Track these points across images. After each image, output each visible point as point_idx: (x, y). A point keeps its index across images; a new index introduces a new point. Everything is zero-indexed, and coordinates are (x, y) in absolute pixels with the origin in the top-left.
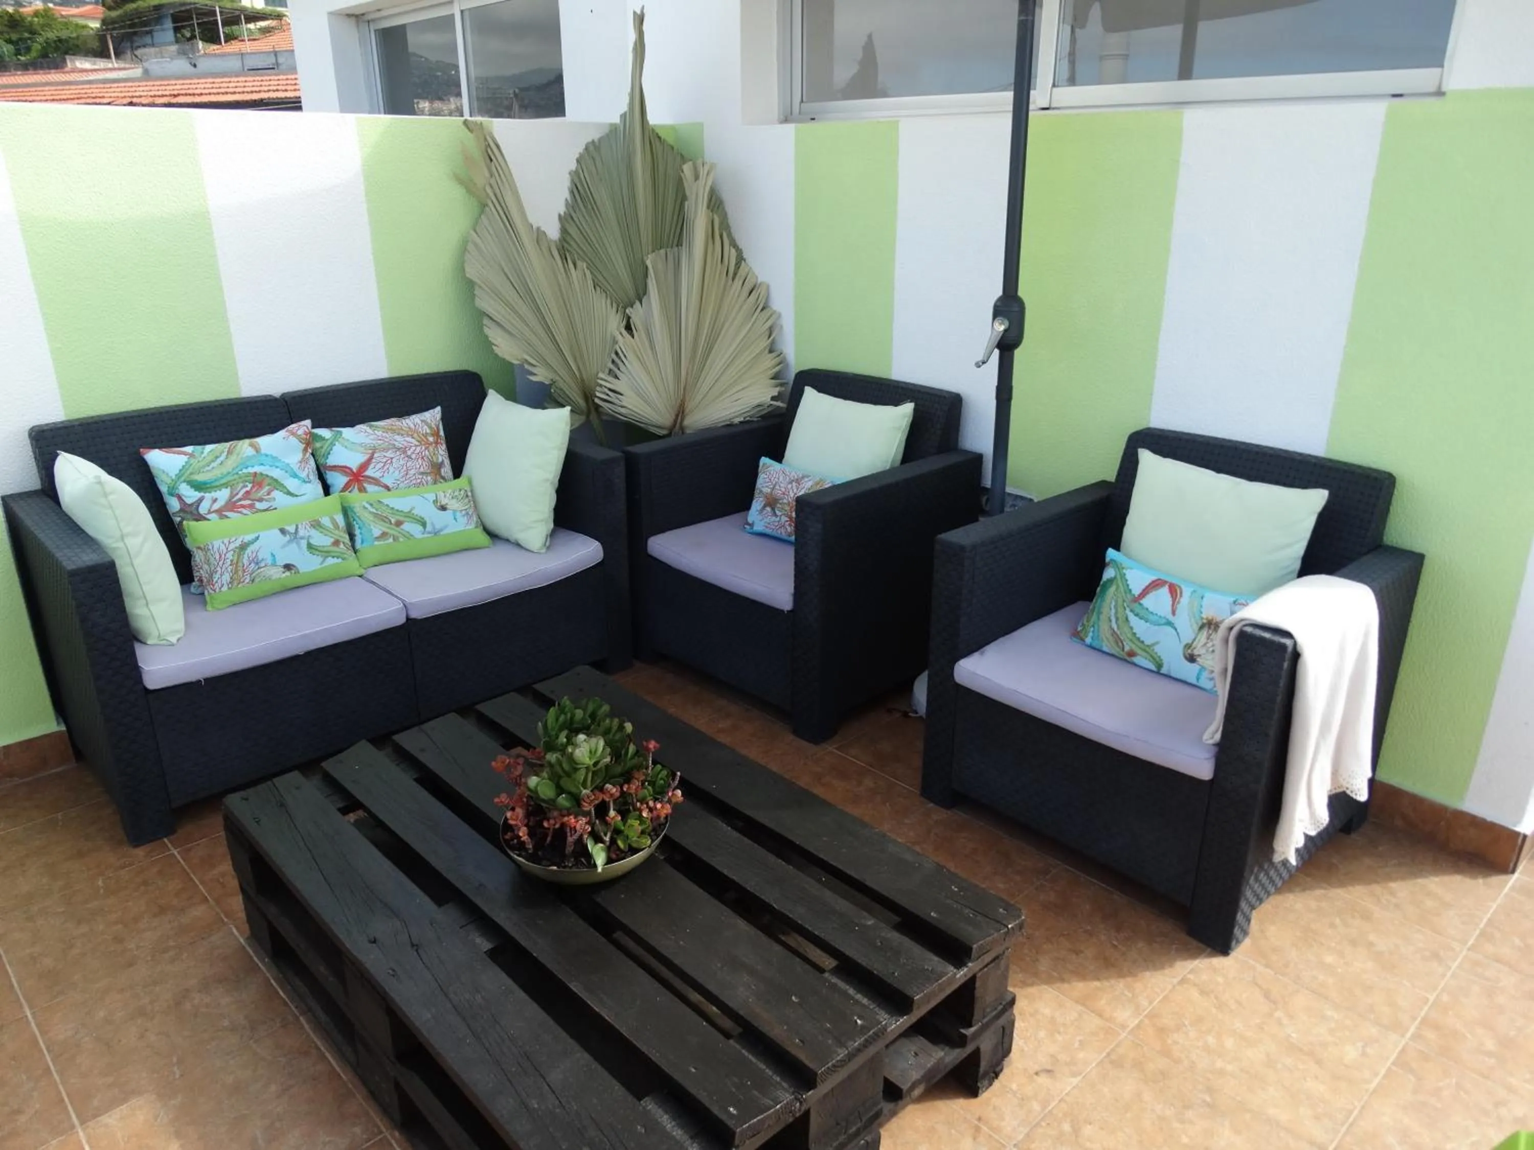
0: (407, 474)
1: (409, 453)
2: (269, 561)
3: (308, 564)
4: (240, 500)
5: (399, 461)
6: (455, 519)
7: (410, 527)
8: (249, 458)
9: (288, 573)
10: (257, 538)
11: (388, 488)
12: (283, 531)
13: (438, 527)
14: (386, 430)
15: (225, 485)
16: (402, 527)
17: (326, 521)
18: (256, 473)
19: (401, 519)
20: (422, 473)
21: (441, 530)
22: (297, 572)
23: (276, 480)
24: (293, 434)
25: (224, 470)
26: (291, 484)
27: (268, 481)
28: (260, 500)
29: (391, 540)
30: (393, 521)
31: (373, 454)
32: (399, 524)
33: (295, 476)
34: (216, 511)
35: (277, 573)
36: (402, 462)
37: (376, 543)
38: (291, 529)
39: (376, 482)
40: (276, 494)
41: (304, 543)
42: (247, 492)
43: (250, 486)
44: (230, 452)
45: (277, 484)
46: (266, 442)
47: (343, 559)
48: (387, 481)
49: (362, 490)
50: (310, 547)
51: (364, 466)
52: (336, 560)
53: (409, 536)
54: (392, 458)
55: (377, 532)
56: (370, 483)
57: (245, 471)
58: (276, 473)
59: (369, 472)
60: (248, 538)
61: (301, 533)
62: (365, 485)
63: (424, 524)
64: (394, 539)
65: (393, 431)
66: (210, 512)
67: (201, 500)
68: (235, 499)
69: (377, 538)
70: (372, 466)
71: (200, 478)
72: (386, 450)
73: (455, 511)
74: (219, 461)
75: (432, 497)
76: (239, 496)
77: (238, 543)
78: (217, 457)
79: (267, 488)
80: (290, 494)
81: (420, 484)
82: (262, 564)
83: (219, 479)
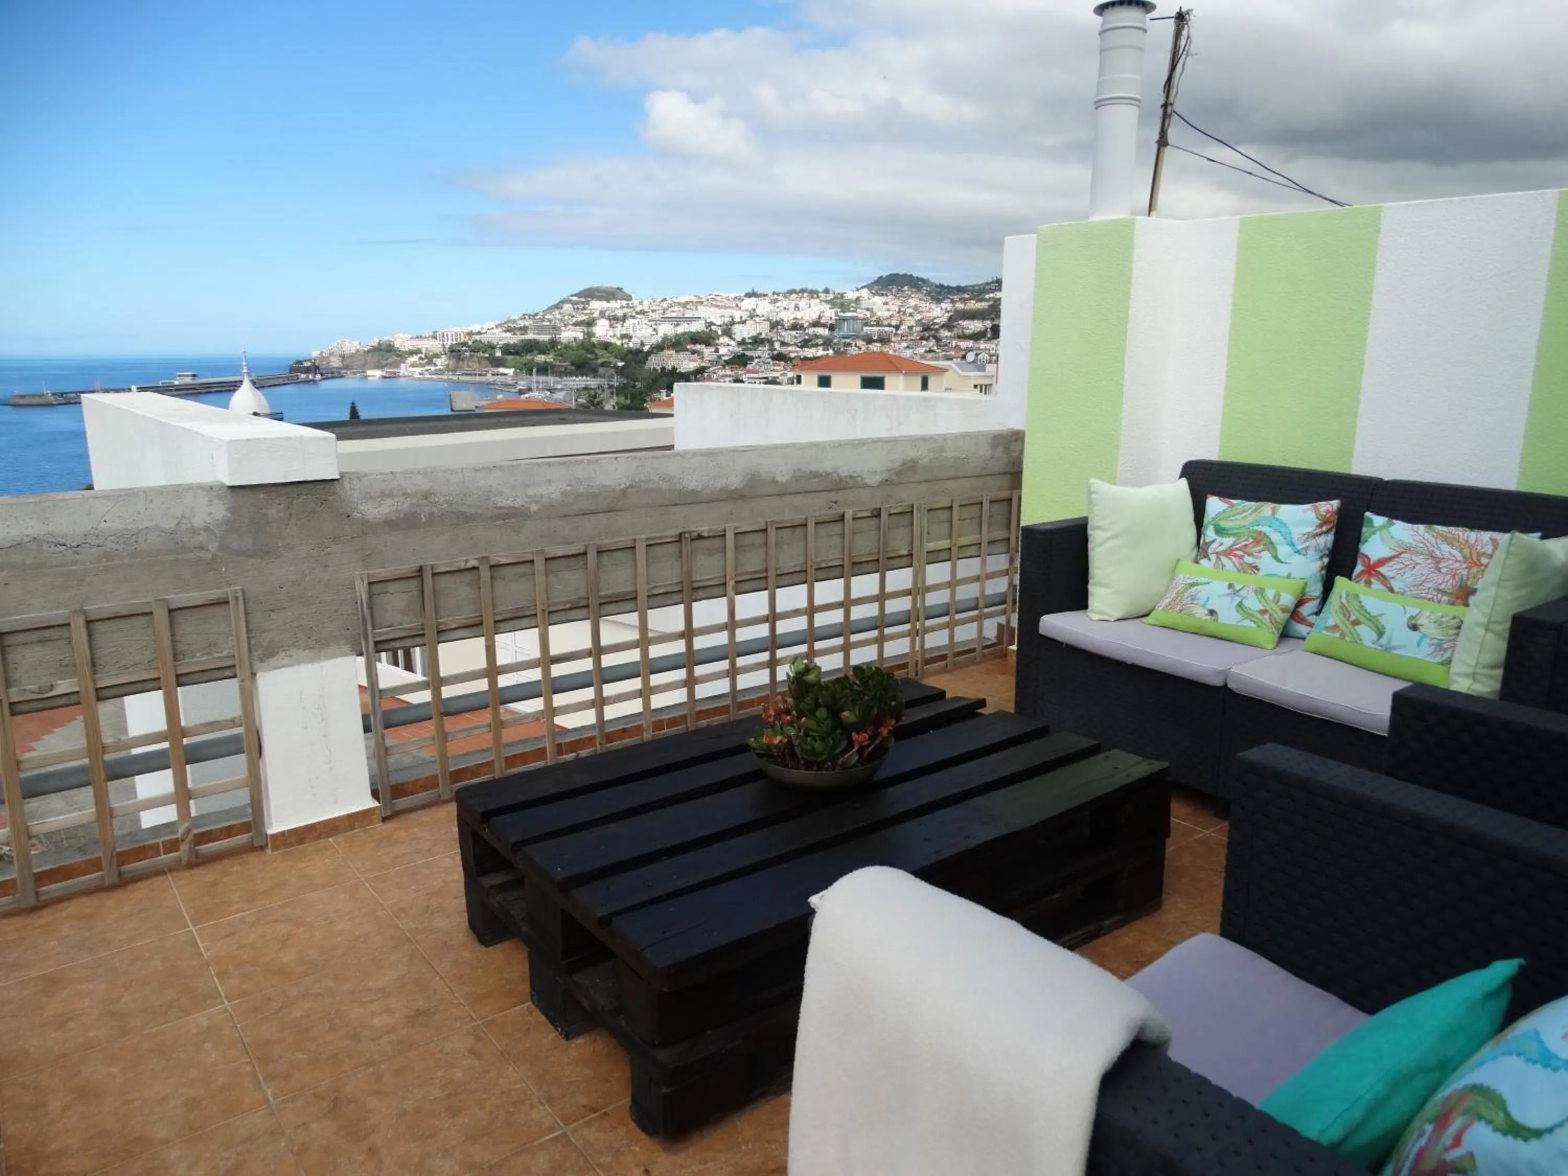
0: (1421, 585)
1: (1442, 565)
3: (1229, 617)
4: (1237, 549)
5: (1424, 567)
6: (1418, 644)
7: (1366, 633)
8: (1265, 518)
9: (1208, 617)
10: (1208, 583)
11: (1391, 590)
12: (1230, 586)
13: (1394, 643)
14: (1438, 535)
15: (1234, 535)
16: (1357, 627)
18: (1261, 532)
19: (1362, 619)
20: (1439, 591)
21: (1395, 648)
22: (1216, 620)
23: (1272, 543)
24: (1316, 509)
25: (1242, 523)
26: (1283, 550)
27: (1266, 541)
28: (1250, 555)
29: (1337, 635)
30: (1353, 618)
31: (1401, 553)
32: (1356, 623)
33: (1292, 544)
34: (1217, 553)
35: (1201, 613)
36: (1425, 572)
37: (1324, 632)
38: (1238, 587)
39: (1384, 580)
40: (1266, 555)
41: (1237, 600)
42: (1246, 546)
43: (1251, 540)
44: (1255, 510)
45: (1271, 546)
46: (1287, 511)
47: (1258, 626)
48: (1396, 585)
49: (1368, 583)
50: (1240, 605)
51: (1382, 562)
52: (1252, 624)
53: (1357, 640)
54: (1417, 564)
55: (1330, 622)
56: (1379, 580)
57: (1255, 528)
58: (1275, 537)
59: (1383, 570)
60: (1203, 580)
61: (1242, 593)
62: (1373, 580)
63: (1381, 634)
64: (1340, 636)
65: (1445, 539)
66: (1213, 553)
67: (1213, 541)
68: (1233, 548)
69: (1327, 628)
70: (1391, 564)
71: (1223, 524)
72: (1418, 554)
73: (1424, 636)
74: (1244, 514)
75: (1413, 611)
76: (1237, 546)
77: (1191, 581)
78: (1244, 511)
79: (1261, 547)
80: (1276, 558)
81: (1429, 599)
82: (1195, 602)
83: (1232, 529)
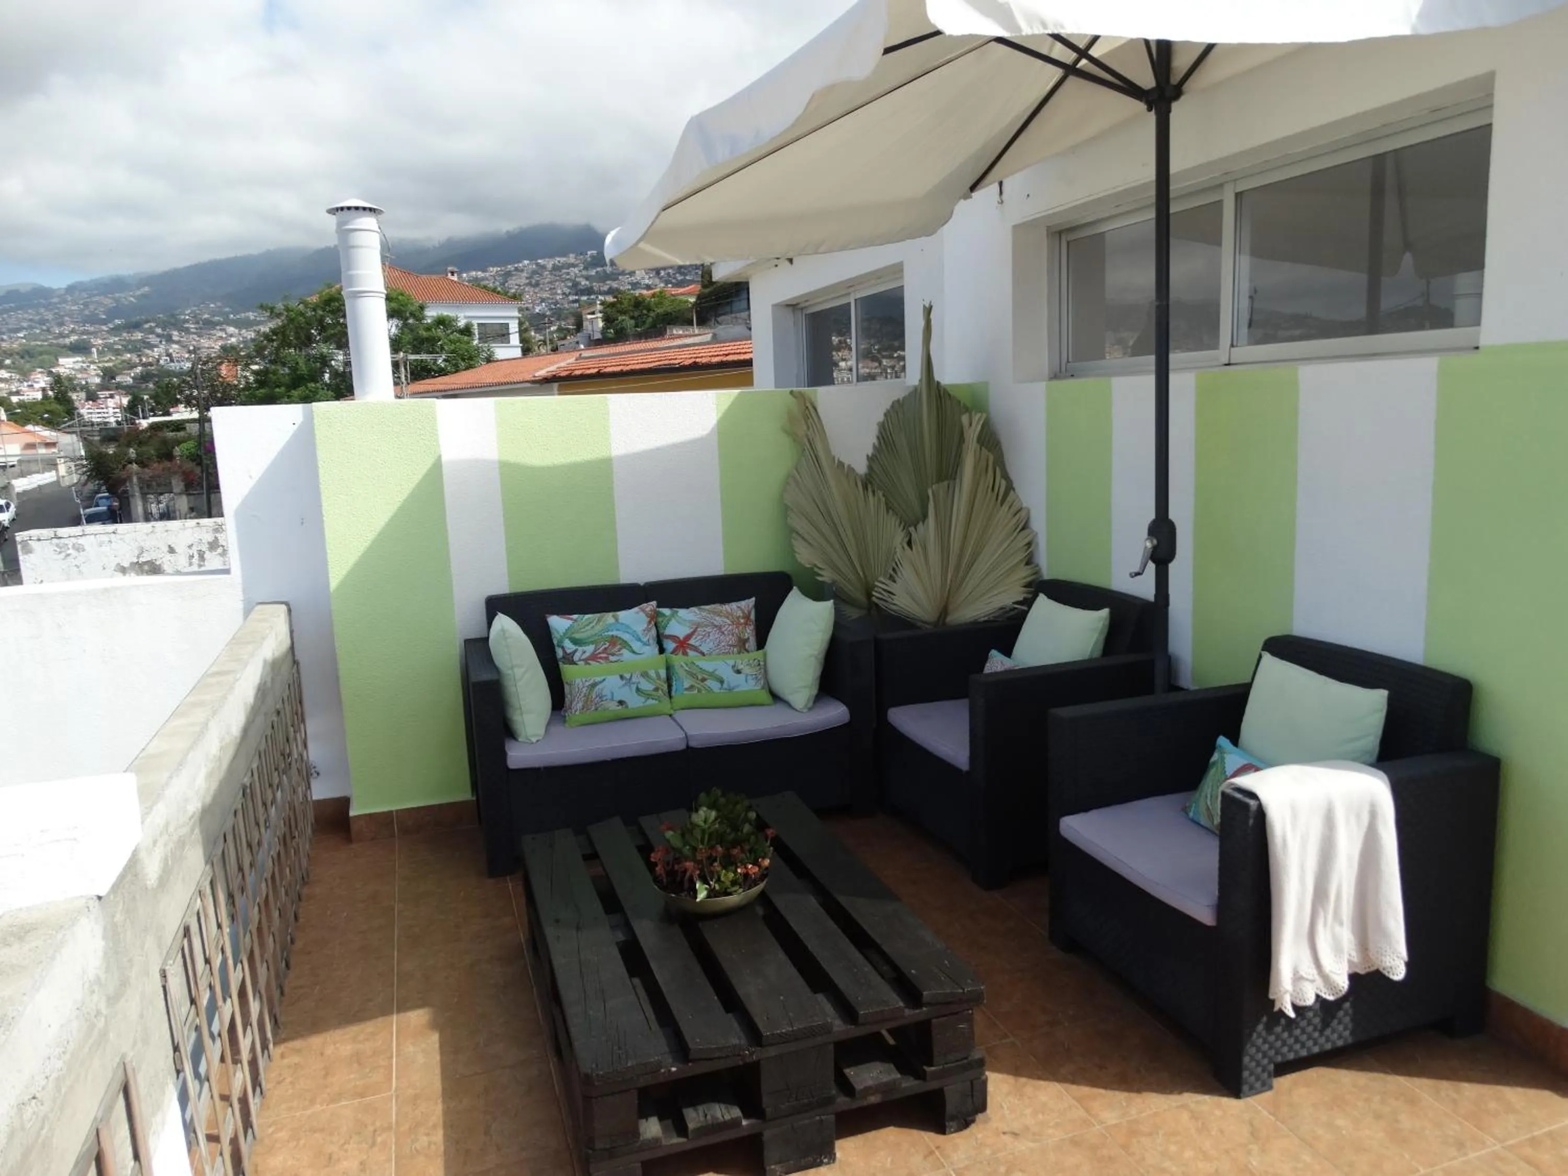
0: (719, 645)
1: (723, 629)
2: (609, 697)
3: (635, 702)
4: (600, 653)
5: (715, 634)
6: (746, 681)
7: (712, 684)
8: (610, 625)
9: (620, 707)
10: (604, 680)
11: (703, 654)
12: (622, 677)
13: (732, 685)
14: (709, 612)
15: (592, 643)
16: (706, 682)
17: (652, 673)
18: (613, 636)
19: (706, 677)
20: (730, 646)
21: (733, 689)
22: (627, 707)
23: (626, 642)
24: (643, 610)
25: (593, 632)
26: (636, 646)
27: (620, 642)
28: (613, 655)
29: (696, 692)
30: (700, 677)
31: (696, 628)
32: (703, 680)
33: (639, 640)
34: (583, 660)
35: (613, 706)
36: (716, 636)
37: (686, 692)
38: (627, 676)
39: (695, 649)
40: (625, 652)
41: (634, 687)
42: (606, 649)
43: (608, 644)
44: (599, 620)
45: (625, 645)
46: (623, 615)
47: (659, 701)
48: (704, 649)
49: (685, 654)
50: (638, 690)
51: (688, 637)
52: (654, 701)
53: (710, 690)
54: (709, 633)
55: (686, 685)
56: (691, 649)
57: (606, 634)
58: (626, 637)
59: (692, 642)
60: (598, 679)
61: (634, 680)
62: (688, 651)
63: (722, 682)
64: (698, 691)
65: (715, 613)
66: (580, 660)
67: (576, 651)
68: (597, 652)
69: (686, 689)
70: (694, 637)
71: (577, 636)
72: (706, 626)
73: (747, 675)
74: (591, 625)
75: (731, 662)
76: (600, 651)
77: (591, 682)
78: (590, 623)
79: (619, 647)
80: (634, 652)
81: (727, 653)
82: (604, 699)
83: (589, 638)
